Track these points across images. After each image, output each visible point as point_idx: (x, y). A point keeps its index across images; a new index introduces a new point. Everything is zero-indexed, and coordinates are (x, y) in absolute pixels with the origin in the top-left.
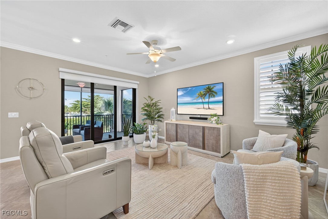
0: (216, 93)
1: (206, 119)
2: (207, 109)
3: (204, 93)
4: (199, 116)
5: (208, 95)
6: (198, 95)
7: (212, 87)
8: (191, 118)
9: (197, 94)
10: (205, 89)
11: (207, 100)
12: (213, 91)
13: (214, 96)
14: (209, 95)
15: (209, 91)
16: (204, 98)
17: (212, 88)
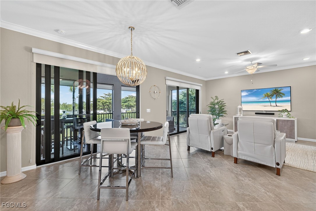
0: (284, 94)
1: (273, 114)
2: (274, 106)
3: (271, 94)
4: (265, 112)
5: (275, 96)
6: (265, 96)
7: (279, 89)
8: (256, 113)
9: (264, 94)
10: (272, 91)
11: (274, 100)
12: (280, 93)
13: (282, 97)
14: (277, 95)
15: (277, 93)
16: (271, 98)
17: (279, 91)
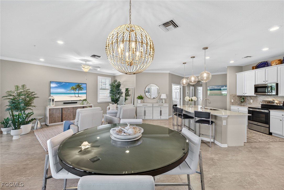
0: (83, 88)
1: (76, 103)
2: (77, 97)
3: (75, 87)
4: (70, 102)
5: (78, 89)
6: (71, 89)
7: (80, 85)
8: (64, 103)
9: (70, 88)
10: (76, 85)
11: (77, 92)
12: (81, 87)
13: (82, 90)
14: (79, 89)
15: (79, 87)
16: (75, 91)
17: (80, 86)
